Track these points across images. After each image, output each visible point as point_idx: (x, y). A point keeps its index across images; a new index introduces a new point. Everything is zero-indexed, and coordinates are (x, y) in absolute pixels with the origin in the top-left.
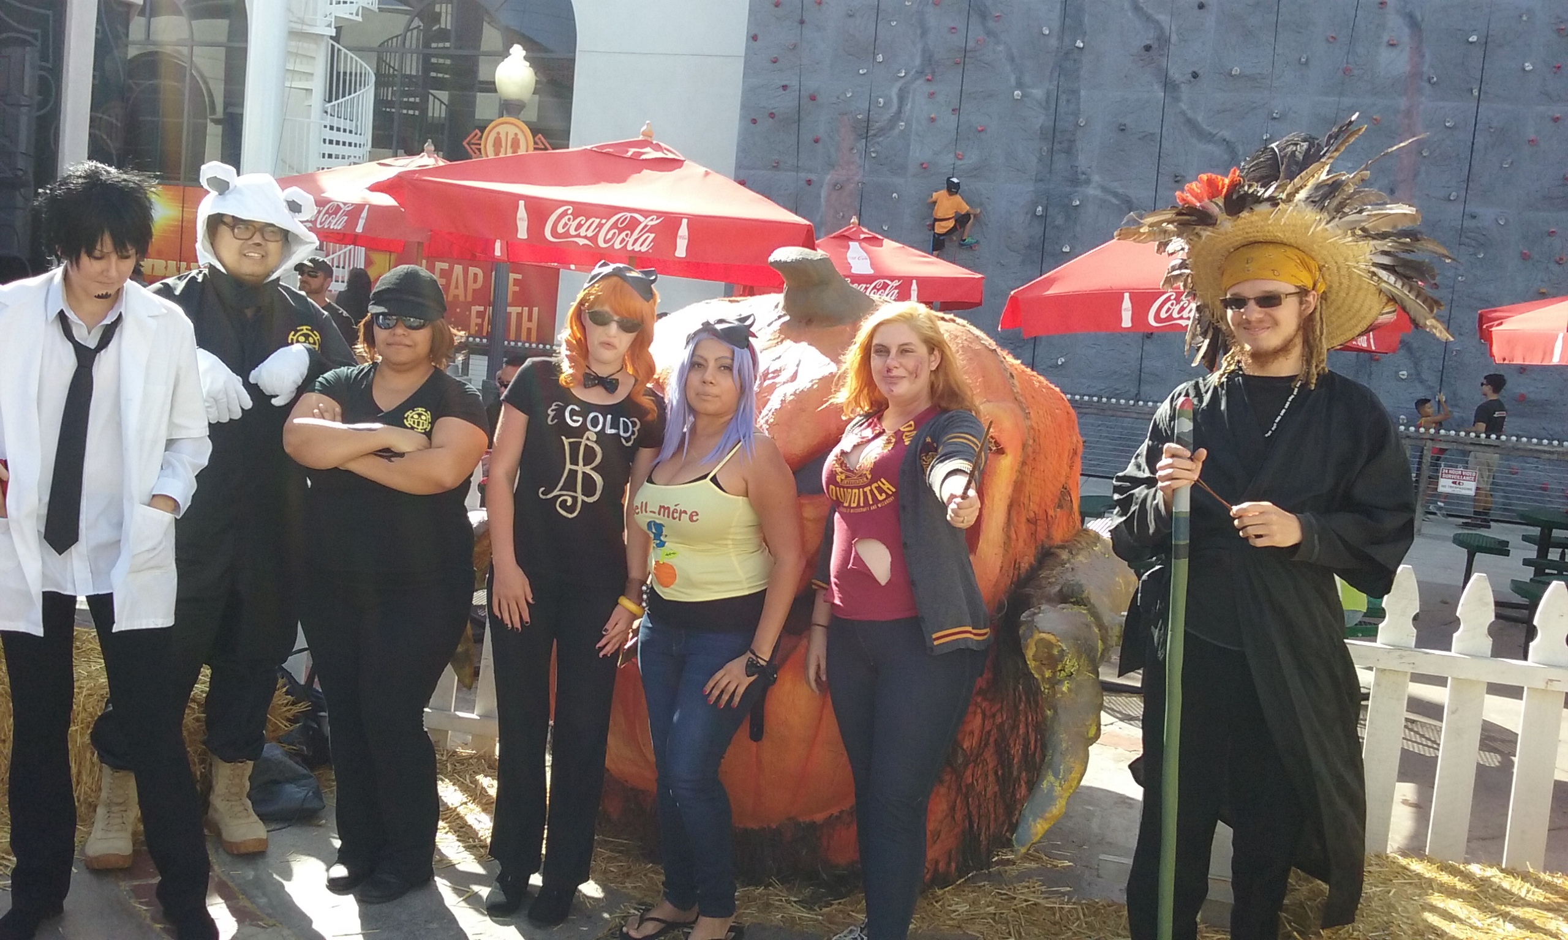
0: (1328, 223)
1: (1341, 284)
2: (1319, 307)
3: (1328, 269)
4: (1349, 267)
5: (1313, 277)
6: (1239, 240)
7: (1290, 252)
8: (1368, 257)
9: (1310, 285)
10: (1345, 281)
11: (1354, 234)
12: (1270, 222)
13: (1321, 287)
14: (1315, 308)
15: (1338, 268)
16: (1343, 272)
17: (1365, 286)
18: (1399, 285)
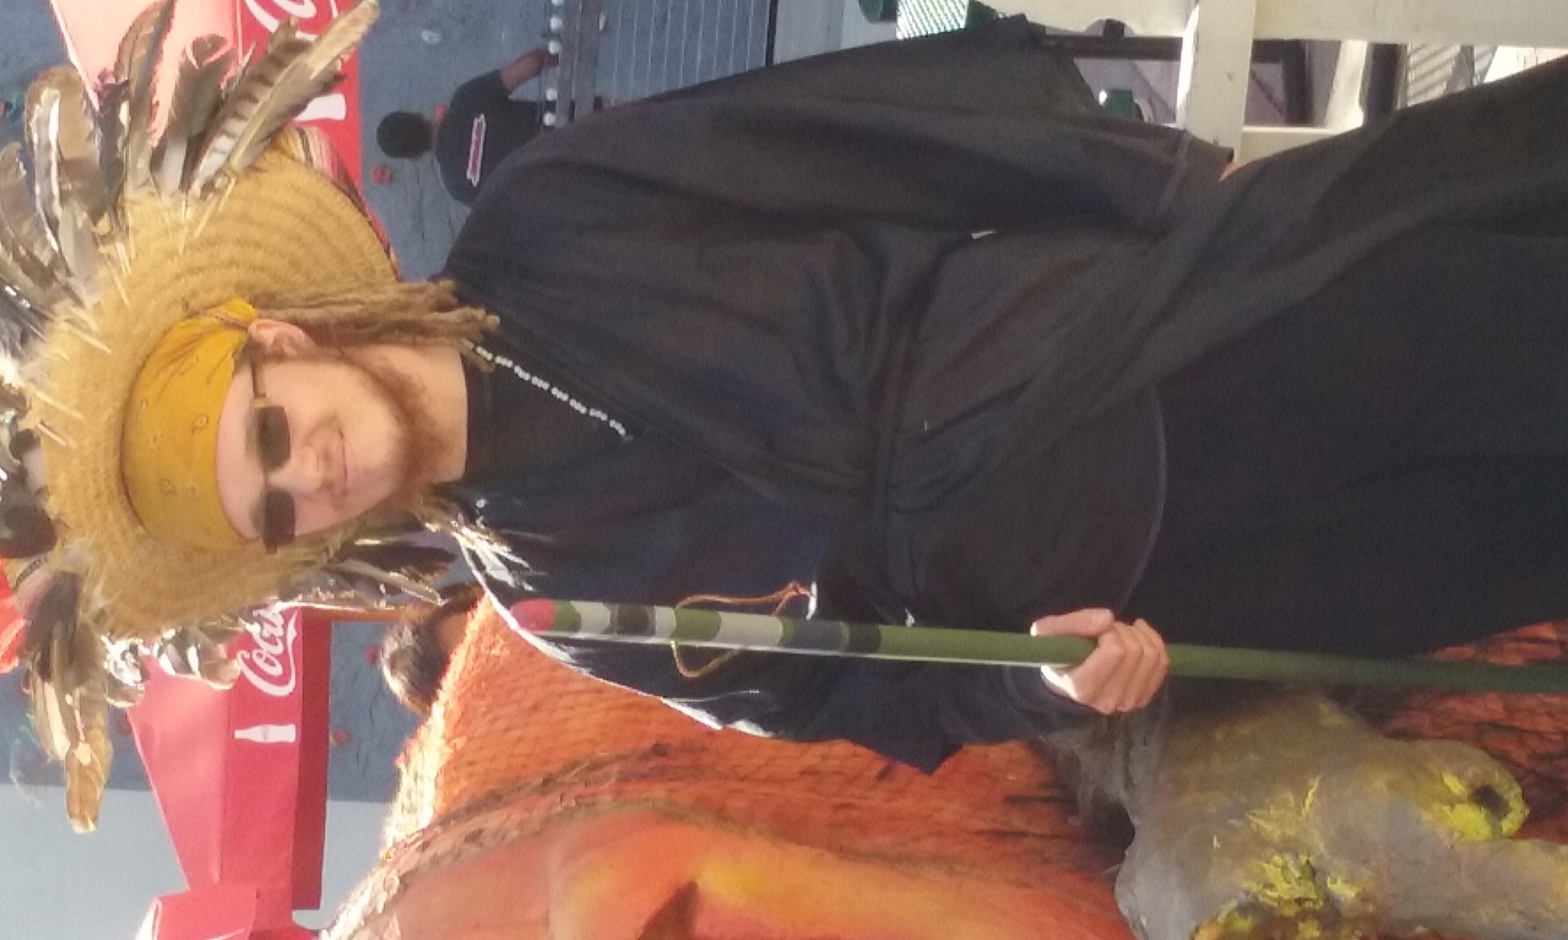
0: (79, 303)
1: (231, 263)
2: (291, 312)
3: (194, 294)
4: (191, 246)
5: (212, 331)
6: (115, 516)
7: (148, 391)
8: (166, 200)
9: (232, 339)
10: (227, 252)
11: (108, 238)
12: (74, 444)
13: (241, 309)
14: (295, 322)
15: (193, 271)
16: (200, 258)
17: (237, 206)
18: (236, 126)
